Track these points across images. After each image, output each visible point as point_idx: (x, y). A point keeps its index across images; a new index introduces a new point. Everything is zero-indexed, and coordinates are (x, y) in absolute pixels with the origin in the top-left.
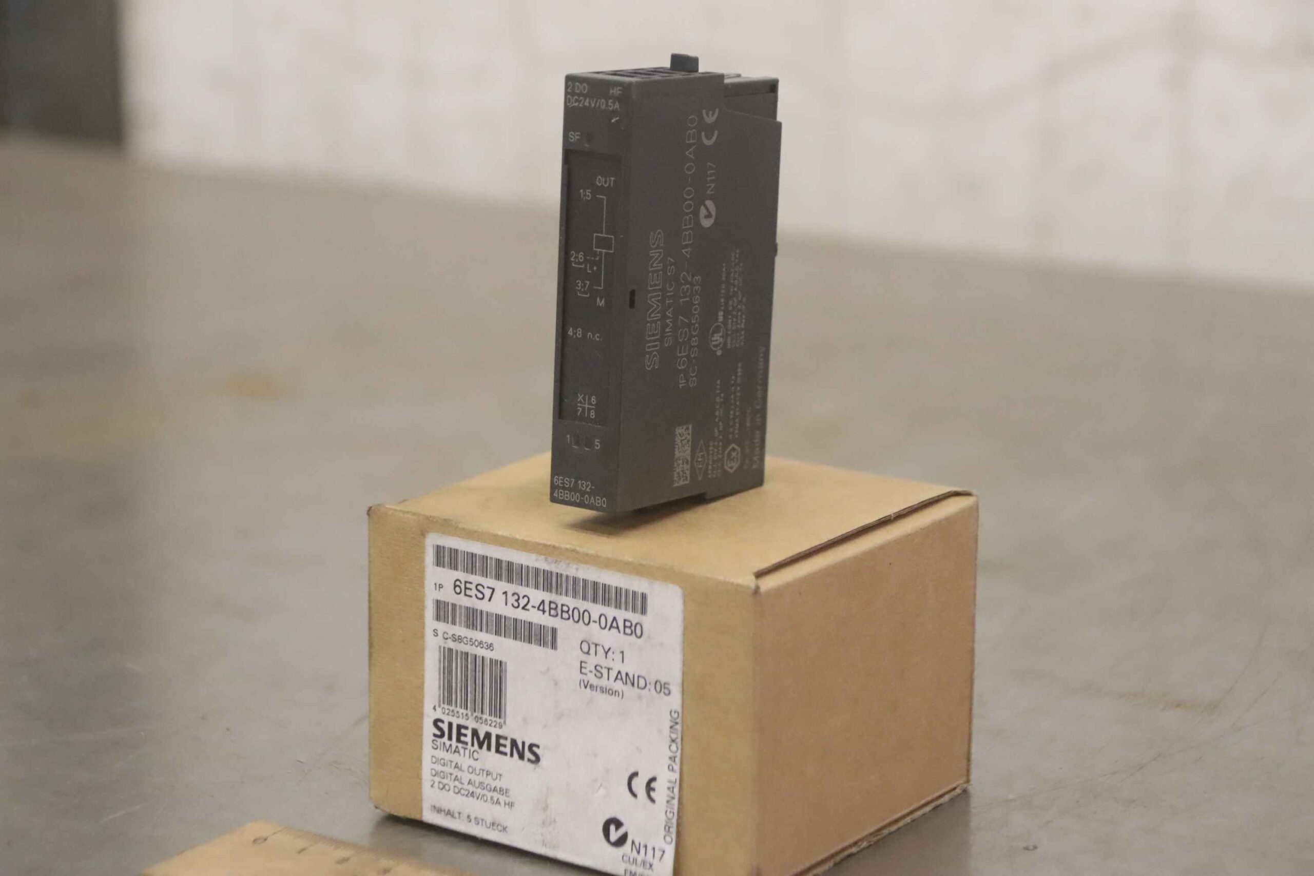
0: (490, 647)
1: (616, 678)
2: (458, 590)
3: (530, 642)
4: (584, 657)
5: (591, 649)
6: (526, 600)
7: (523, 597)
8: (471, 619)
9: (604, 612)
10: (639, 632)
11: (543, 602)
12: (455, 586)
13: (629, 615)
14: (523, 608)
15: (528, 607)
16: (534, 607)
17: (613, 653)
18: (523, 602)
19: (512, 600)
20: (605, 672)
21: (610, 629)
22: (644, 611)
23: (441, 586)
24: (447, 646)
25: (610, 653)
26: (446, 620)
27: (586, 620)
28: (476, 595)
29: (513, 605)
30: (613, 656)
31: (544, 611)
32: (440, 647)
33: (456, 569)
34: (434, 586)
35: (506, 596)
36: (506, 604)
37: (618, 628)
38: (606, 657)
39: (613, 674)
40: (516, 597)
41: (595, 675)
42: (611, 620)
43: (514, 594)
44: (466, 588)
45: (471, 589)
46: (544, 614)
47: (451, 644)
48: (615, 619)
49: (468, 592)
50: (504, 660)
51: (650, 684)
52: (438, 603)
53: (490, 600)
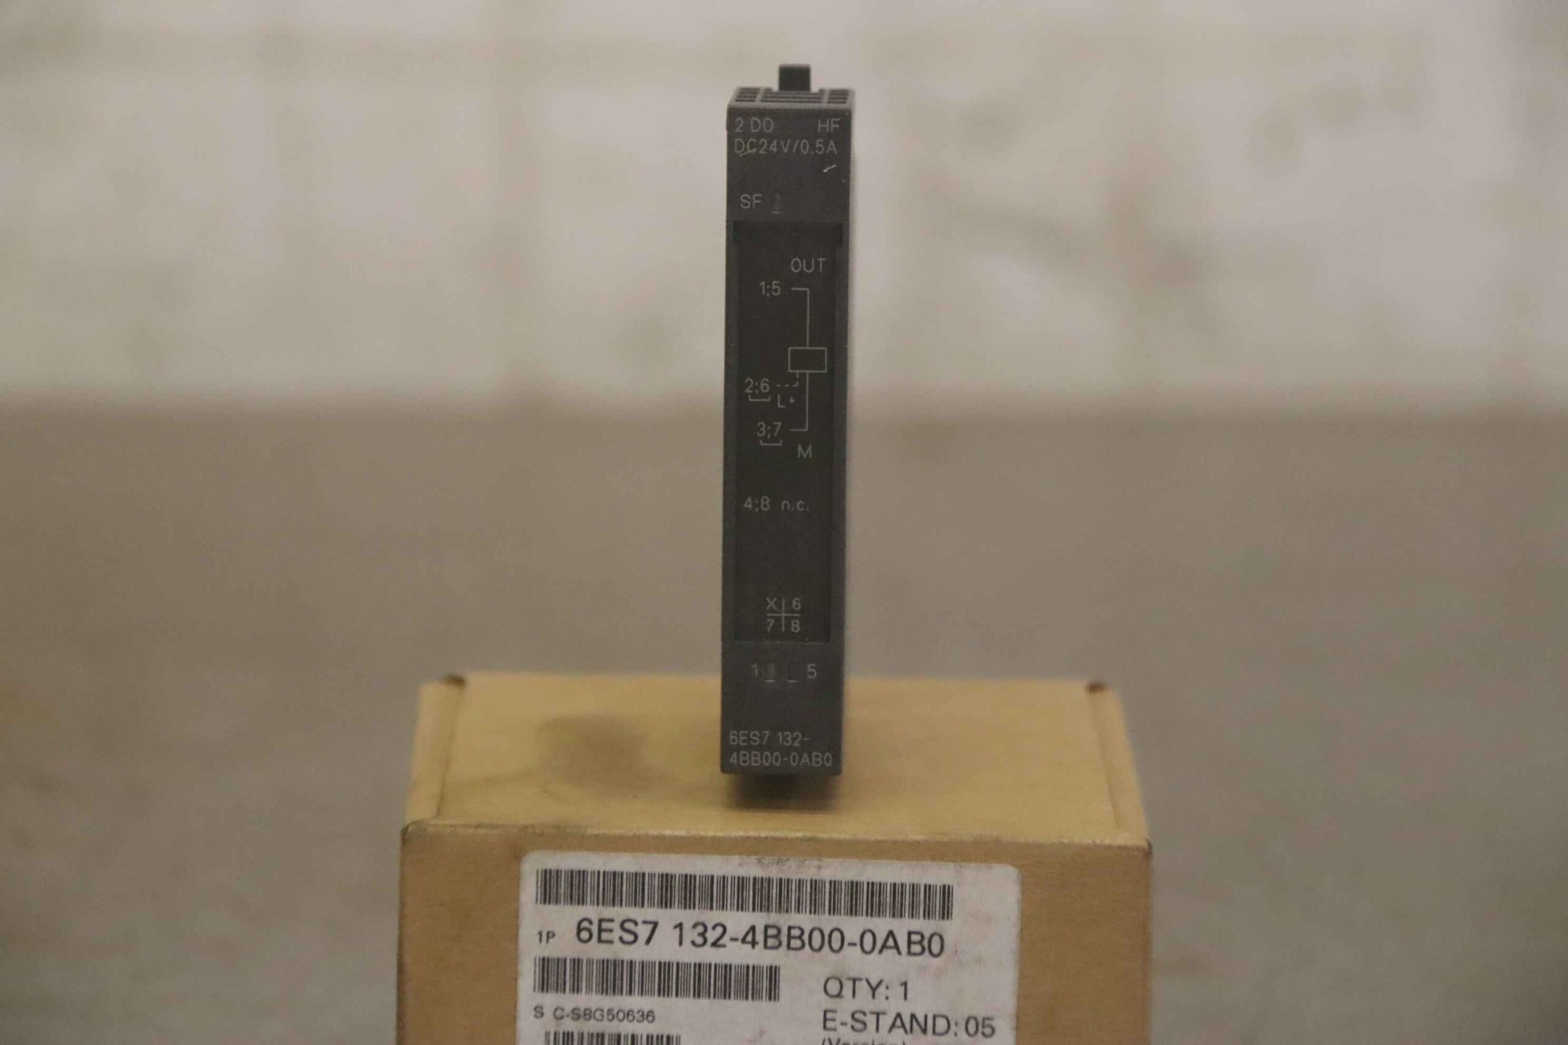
0: (648, 1016)
1: (893, 1026)
2: (585, 935)
3: (726, 995)
4: (829, 1004)
5: (844, 989)
6: (719, 930)
7: (714, 928)
8: (611, 977)
9: (871, 927)
10: (936, 948)
11: (753, 929)
12: (579, 930)
13: (919, 924)
14: (715, 944)
15: (725, 940)
16: (734, 939)
17: (887, 988)
18: (712, 936)
19: (690, 935)
20: (871, 1020)
21: (881, 952)
22: (946, 913)
23: (550, 935)
24: (561, 1030)
25: (882, 990)
26: (560, 988)
27: (836, 945)
28: (621, 939)
29: (693, 943)
30: (888, 993)
31: (754, 943)
32: (547, 1034)
33: (581, 901)
34: (538, 936)
35: (681, 930)
36: (681, 943)
37: (896, 946)
38: (873, 996)
39: (886, 1021)
40: (700, 929)
41: (853, 1027)
42: (884, 936)
43: (695, 926)
44: (600, 931)
45: (611, 931)
46: (753, 946)
47: (569, 1025)
48: (891, 933)
49: (605, 936)
50: (674, 1032)
51: (956, 1024)
52: (545, 963)
53: (648, 941)
